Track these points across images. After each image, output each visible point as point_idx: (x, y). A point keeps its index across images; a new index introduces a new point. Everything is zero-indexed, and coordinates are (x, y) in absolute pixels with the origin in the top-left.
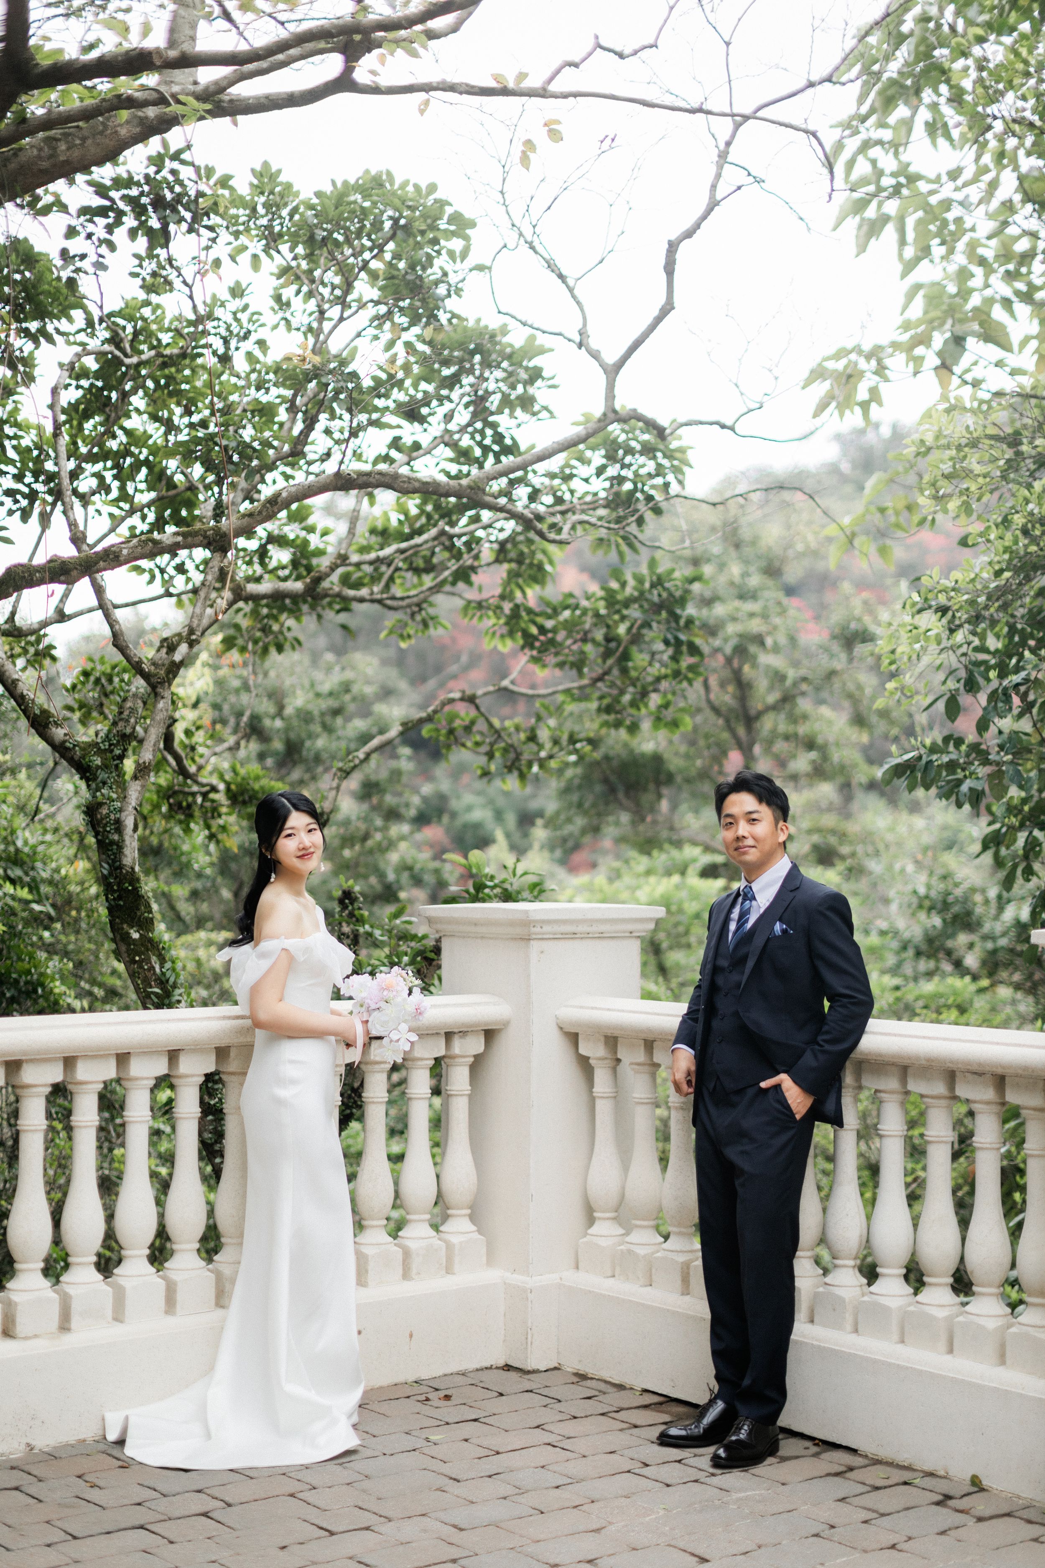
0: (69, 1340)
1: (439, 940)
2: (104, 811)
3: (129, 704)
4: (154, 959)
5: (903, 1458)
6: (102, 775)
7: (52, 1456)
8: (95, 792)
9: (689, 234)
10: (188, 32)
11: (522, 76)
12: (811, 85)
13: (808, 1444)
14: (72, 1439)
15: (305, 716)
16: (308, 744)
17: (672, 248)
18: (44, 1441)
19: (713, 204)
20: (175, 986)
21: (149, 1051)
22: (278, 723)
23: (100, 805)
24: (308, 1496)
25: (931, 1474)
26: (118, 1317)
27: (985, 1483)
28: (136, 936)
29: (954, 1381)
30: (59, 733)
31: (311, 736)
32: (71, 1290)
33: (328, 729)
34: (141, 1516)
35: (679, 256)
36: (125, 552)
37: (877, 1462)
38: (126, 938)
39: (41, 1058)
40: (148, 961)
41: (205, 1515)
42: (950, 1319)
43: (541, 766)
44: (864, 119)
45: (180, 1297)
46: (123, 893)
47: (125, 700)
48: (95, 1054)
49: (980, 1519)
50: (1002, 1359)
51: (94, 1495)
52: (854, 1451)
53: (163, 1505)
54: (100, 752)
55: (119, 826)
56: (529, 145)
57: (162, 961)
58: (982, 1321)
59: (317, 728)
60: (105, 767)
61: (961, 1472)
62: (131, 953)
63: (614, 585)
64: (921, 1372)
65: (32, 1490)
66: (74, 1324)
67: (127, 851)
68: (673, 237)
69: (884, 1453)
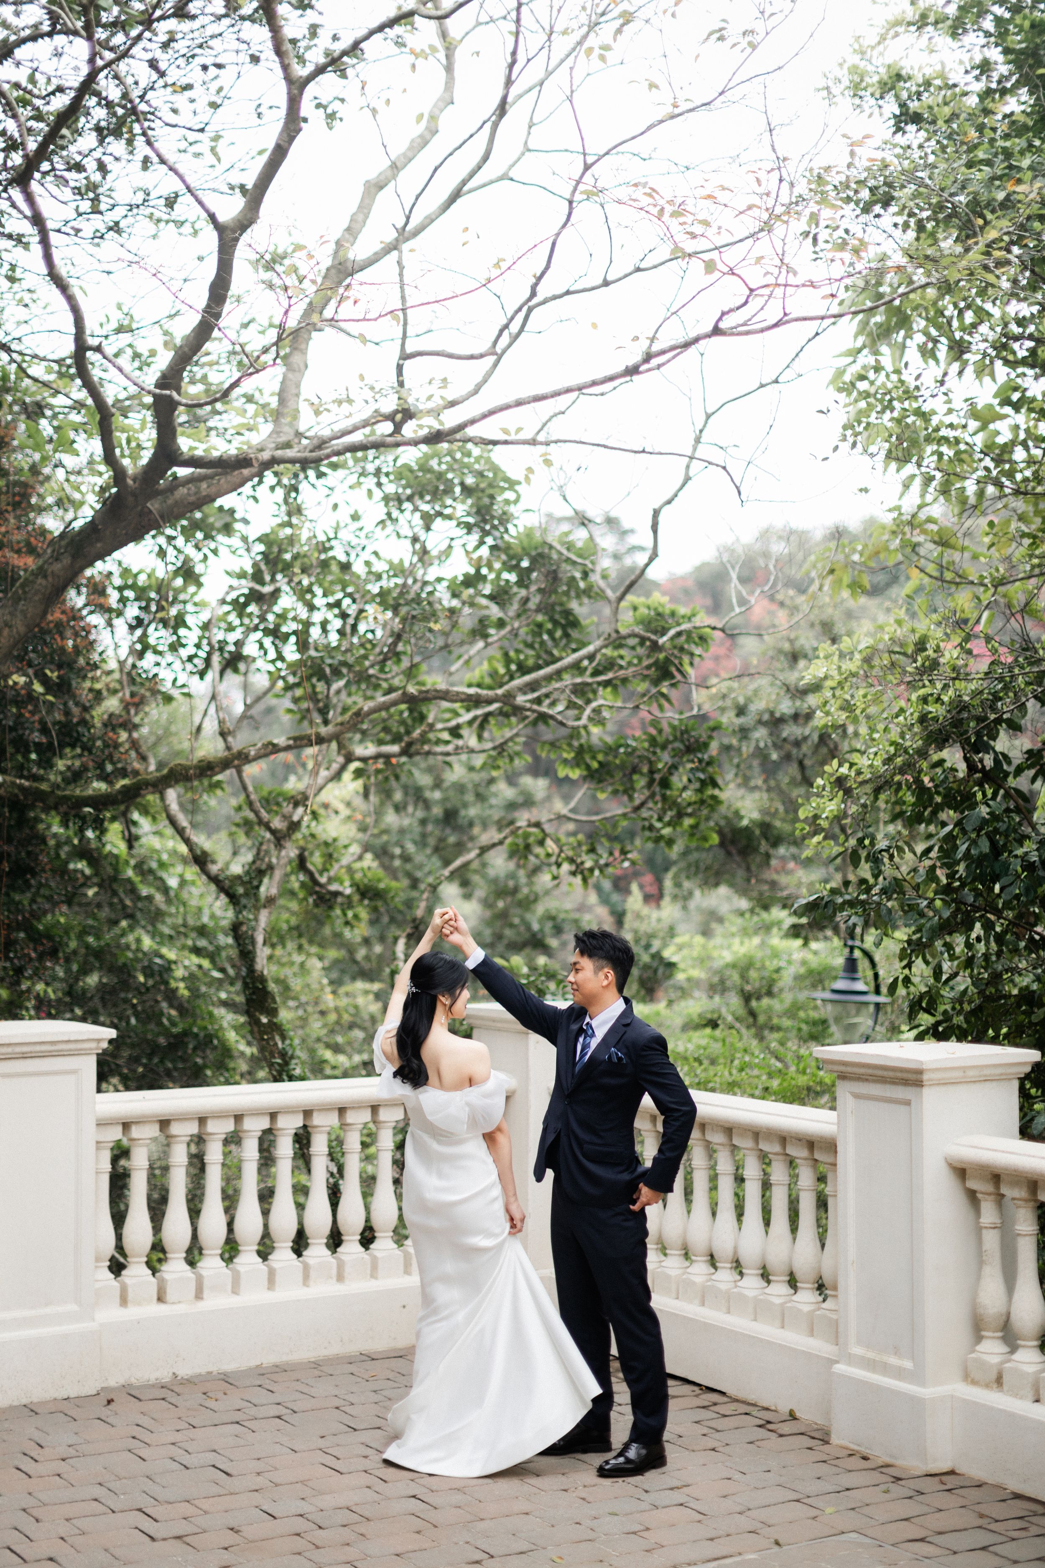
0: (201, 1305)
1: (472, 1029)
2: (244, 928)
3: (264, 847)
4: (278, 1038)
5: (751, 1398)
6: (244, 901)
7: (189, 1382)
8: (238, 913)
9: (669, 502)
10: (294, 391)
11: (519, 430)
12: (762, 386)
13: (696, 1388)
14: (203, 1370)
15: (460, 788)
16: (463, 813)
17: (656, 513)
18: (184, 1372)
19: (687, 479)
20: (292, 1057)
21: (257, 1113)
22: (437, 795)
23: (241, 924)
24: (347, 1409)
25: (767, 1409)
26: (235, 1290)
27: (798, 1415)
28: (264, 1020)
29: (768, 1342)
30: (214, 869)
31: (465, 805)
32: (204, 1273)
33: (480, 797)
34: (238, 1416)
35: (661, 519)
36: (252, 753)
37: (737, 1401)
38: (258, 1022)
39: (183, 1118)
40: (273, 1038)
41: (279, 1417)
42: (782, 1304)
43: (601, 871)
44: (859, 351)
45: (278, 1278)
46: (255, 991)
47: (261, 844)
48: (220, 1115)
49: (781, 1436)
50: (811, 1333)
51: (211, 1404)
52: (723, 1393)
53: (253, 1411)
54: (243, 883)
55: (253, 942)
56: (530, 470)
57: (284, 1038)
58: (800, 1306)
59: (470, 797)
60: (246, 894)
61: (784, 1408)
62: (261, 1033)
63: (654, 732)
64: (761, 1340)
65: (173, 1400)
66: (205, 1295)
67: (258, 960)
68: (657, 507)
69: (741, 1395)
